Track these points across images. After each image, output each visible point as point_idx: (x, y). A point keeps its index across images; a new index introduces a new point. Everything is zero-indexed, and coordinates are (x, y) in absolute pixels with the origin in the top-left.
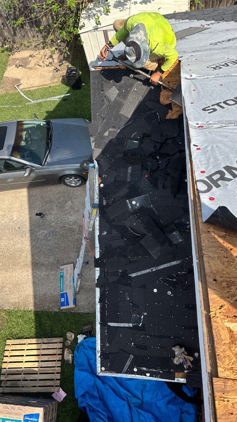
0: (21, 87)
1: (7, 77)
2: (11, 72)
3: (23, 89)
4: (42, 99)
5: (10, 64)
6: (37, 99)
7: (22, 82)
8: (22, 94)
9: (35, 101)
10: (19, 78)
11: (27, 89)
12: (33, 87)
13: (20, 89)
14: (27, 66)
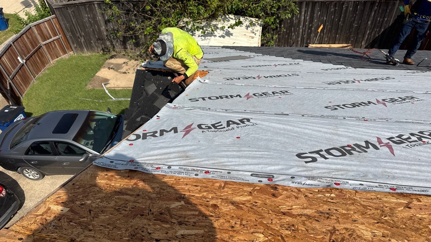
0: (108, 86)
1: (98, 76)
2: (104, 73)
3: (109, 87)
4: (124, 98)
5: (104, 67)
6: (118, 98)
7: (109, 82)
8: (107, 91)
9: (116, 99)
10: (108, 78)
11: (113, 89)
12: (119, 87)
13: (106, 88)
14: (119, 71)
